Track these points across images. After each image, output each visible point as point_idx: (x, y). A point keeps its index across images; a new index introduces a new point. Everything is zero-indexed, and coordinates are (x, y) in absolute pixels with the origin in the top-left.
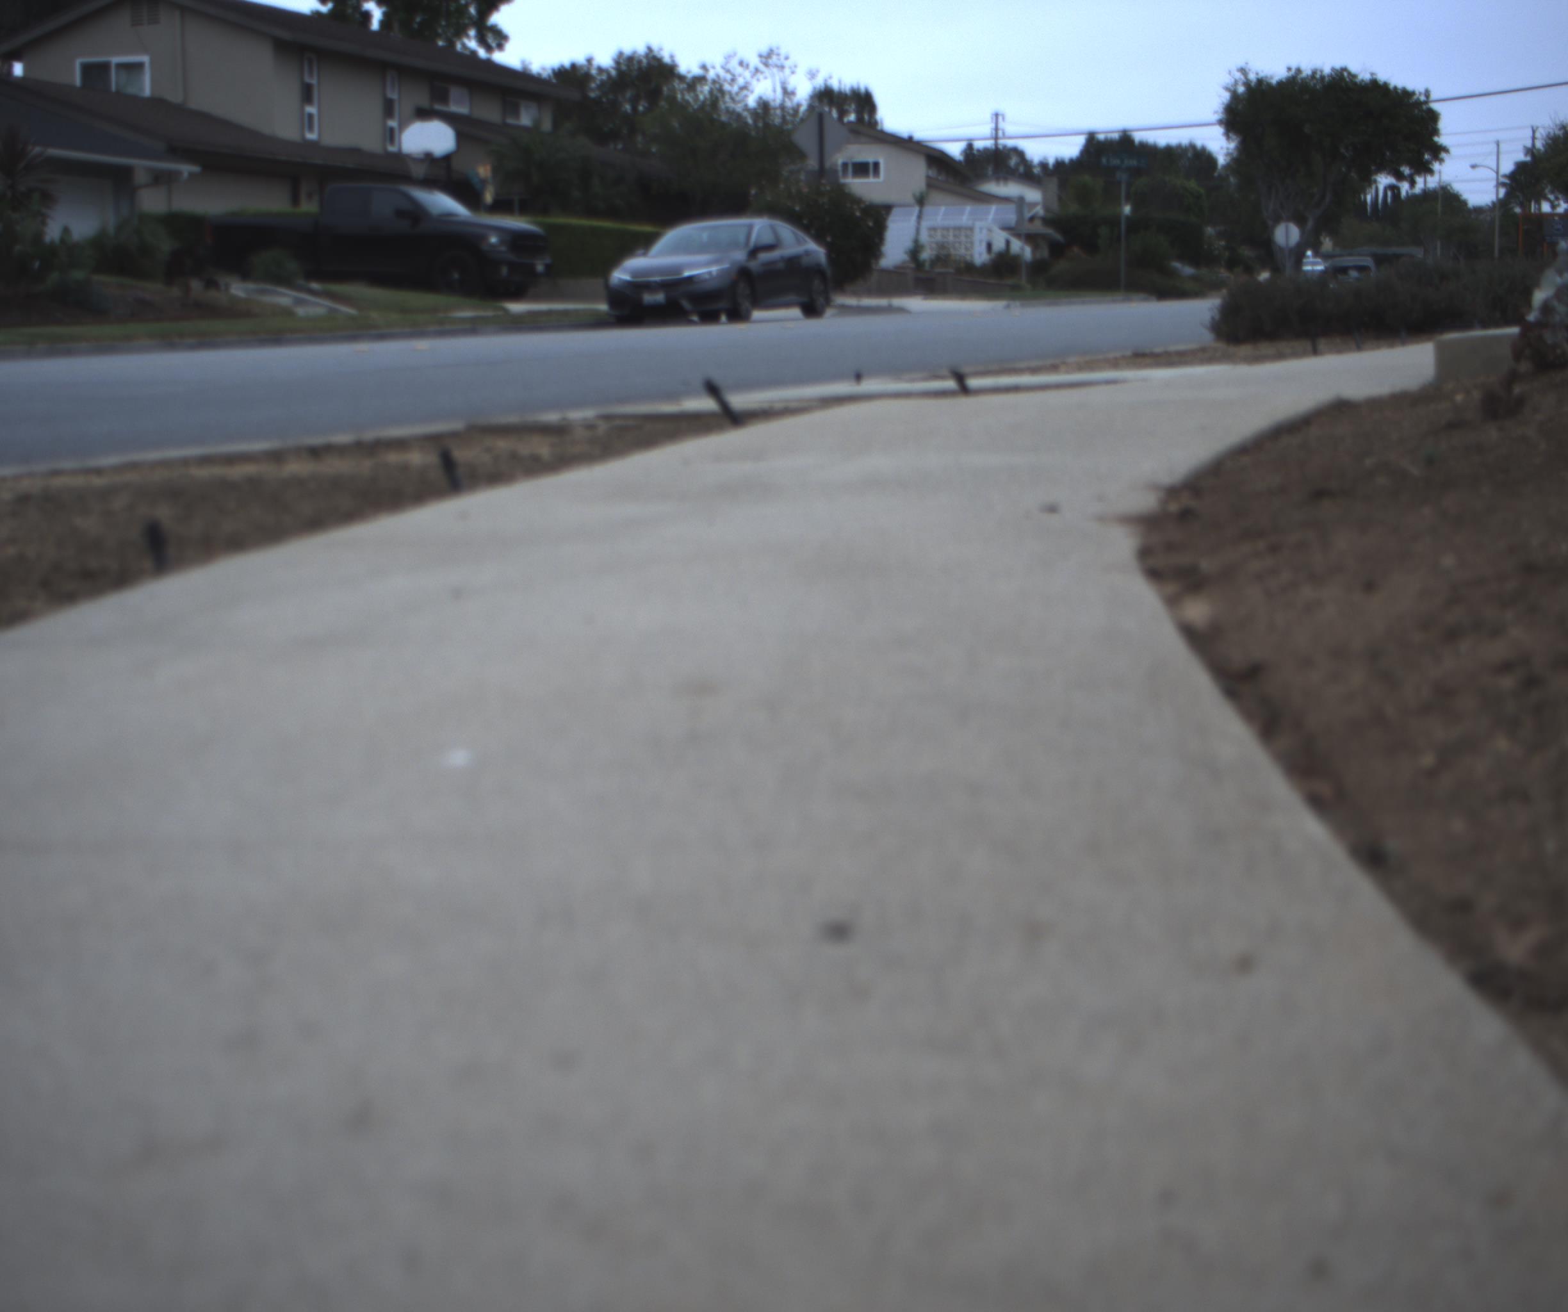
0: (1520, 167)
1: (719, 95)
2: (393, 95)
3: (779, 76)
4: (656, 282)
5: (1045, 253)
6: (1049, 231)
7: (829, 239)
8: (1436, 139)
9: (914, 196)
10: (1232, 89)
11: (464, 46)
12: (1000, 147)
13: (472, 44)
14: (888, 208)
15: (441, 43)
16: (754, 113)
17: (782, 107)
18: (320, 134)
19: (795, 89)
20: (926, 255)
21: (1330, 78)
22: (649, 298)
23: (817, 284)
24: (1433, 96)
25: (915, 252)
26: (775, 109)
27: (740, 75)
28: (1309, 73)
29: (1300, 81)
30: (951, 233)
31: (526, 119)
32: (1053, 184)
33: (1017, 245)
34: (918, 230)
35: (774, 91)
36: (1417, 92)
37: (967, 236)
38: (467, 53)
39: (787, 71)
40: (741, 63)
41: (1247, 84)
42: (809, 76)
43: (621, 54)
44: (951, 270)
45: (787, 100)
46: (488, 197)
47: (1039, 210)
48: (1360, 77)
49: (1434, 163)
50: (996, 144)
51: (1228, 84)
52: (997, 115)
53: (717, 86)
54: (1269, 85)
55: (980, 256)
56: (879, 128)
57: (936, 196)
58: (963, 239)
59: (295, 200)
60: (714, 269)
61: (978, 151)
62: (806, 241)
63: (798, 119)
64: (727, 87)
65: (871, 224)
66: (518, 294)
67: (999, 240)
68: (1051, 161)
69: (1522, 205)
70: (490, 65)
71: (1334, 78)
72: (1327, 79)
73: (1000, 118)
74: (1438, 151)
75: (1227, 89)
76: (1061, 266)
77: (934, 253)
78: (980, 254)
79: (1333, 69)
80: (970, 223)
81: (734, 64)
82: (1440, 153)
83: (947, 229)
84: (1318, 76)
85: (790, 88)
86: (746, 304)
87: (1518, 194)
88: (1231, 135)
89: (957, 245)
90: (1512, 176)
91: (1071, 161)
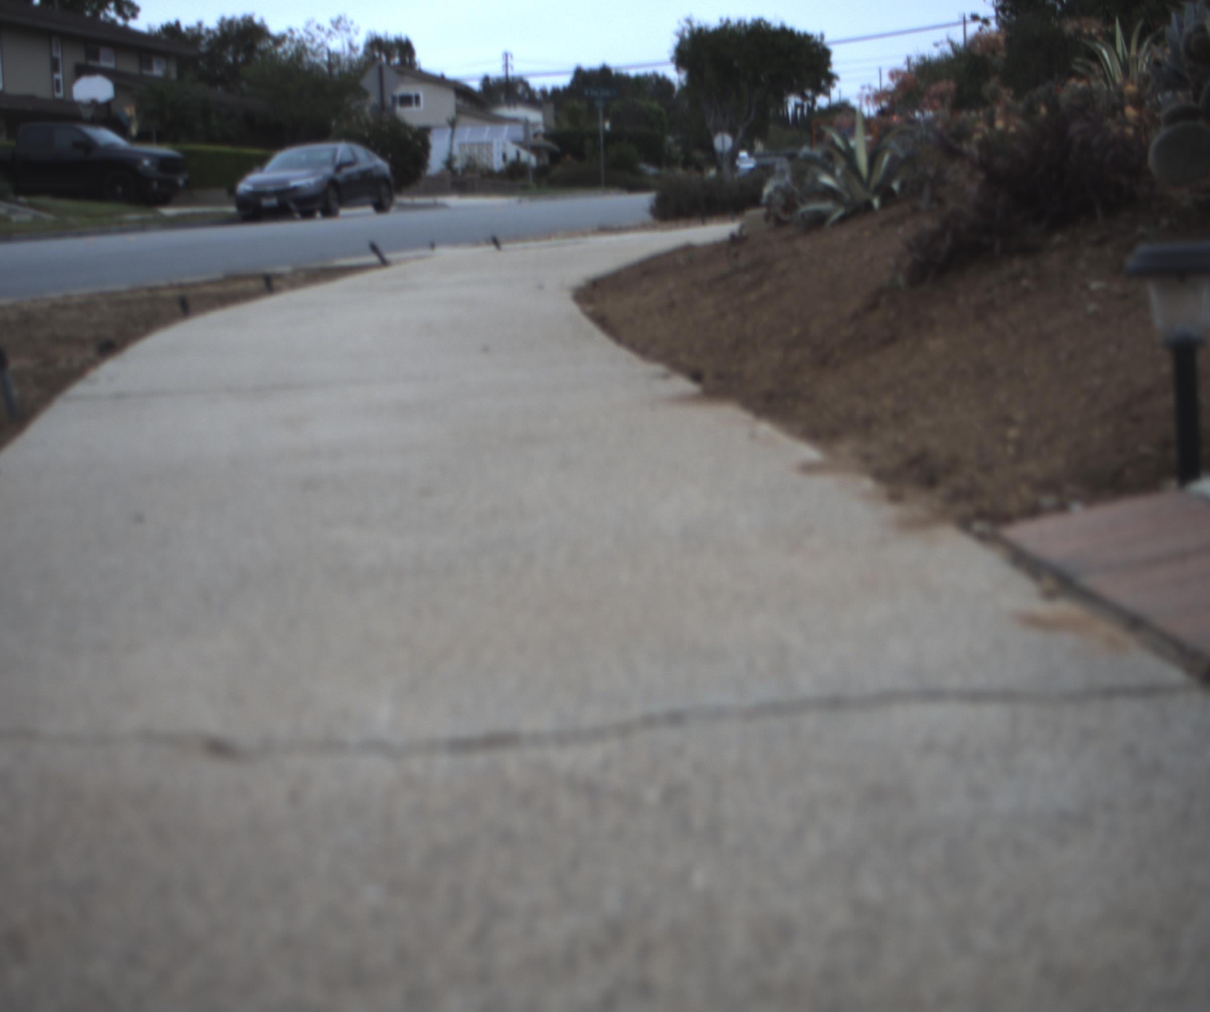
1: (303, 51)
2: (58, 54)
3: (346, 36)
4: (270, 191)
5: (546, 160)
6: (550, 144)
7: (390, 156)
8: (829, 69)
9: (447, 119)
10: (681, 34)
11: (106, 15)
12: (510, 77)
13: (112, 14)
14: (429, 130)
15: (88, 14)
16: (329, 65)
20: (458, 164)
21: (751, 27)
22: (267, 202)
23: (384, 188)
25: (449, 162)
27: (318, 36)
28: (736, 22)
29: (729, 29)
30: (476, 148)
31: (157, 71)
32: (550, 108)
33: (525, 155)
34: (451, 146)
35: (344, 47)
36: (814, 36)
37: (487, 149)
38: (108, 21)
39: (352, 33)
40: (318, 27)
41: (691, 31)
43: (223, 19)
44: (478, 175)
46: (134, 130)
47: (541, 128)
48: (773, 26)
49: (829, 86)
50: (507, 75)
51: (678, 31)
52: (506, 56)
53: (301, 44)
54: (707, 31)
55: (498, 164)
56: (417, 68)
57: (463, 120)
58: (485, 151)
60: (312, 181)
61: (494, 83)
62: (374, 159)
64: (308, 45)
65: (420, 145)
66: (165, 201)
67: (512, 151)
68: (549, 89)
70: (126, 30)
73: (509, 58)
75: (677, 34)
76: (558, 170)
77: (464, 163)
79: (753, 20)
80: (489, 140)
81: (313, 29)
82: (833, 80)
83: (472, 144)
84: (742, 25)
85: (352, 42)
86: (335, 204)
88: (682, 68)
89: (481, 157)
91: (565, 88)
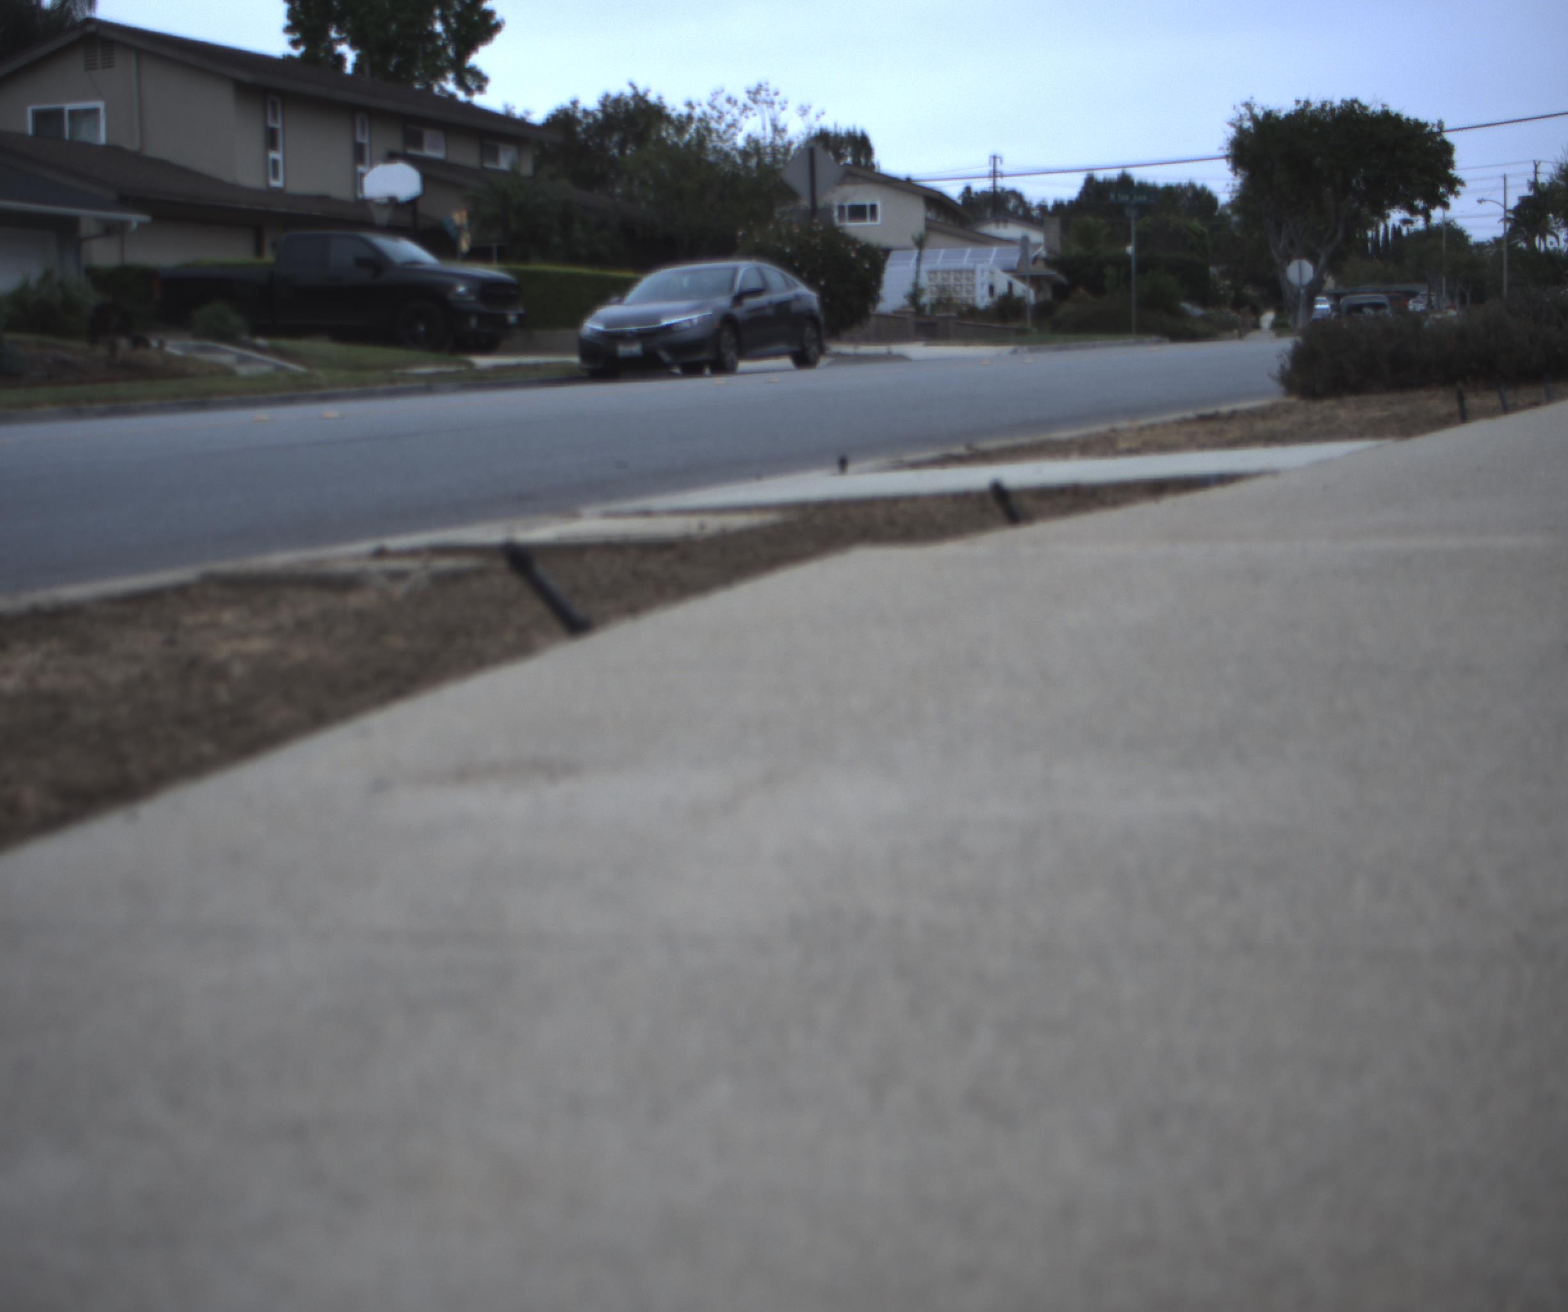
0: (1525, 202)
1: (705, 133)
2: (364, 139)
3: (768, 113)
4: (631, 332)
5: (1048, 295)
6: (1052, 272)
7: (822, 283)
8: (1451, 171)
9: (913, 238)
10: (1238, 124)
11: (442, 89)
12: (999, 190)
13: (450, 86)
14: (887, 252)
15: (417, 86)
16: (744, 154)
17: (773, 145)
18: (285, 182)
19: (786, 126)
20: (926, 299)
21: (1341, 111)
22: (623, 350)
23: (809, 331)
24: (1446, 126)
25: (915, 295)
26: (765, 147)
27: (728, 113)
28: (1319, 105)
29: (1309, 114)
30: (952, 276)
31: (504, 162)
32: (1055, 226)
33: (1020, 288)
34: (917, 273)
35: (764, 128)
36: (1430, 124)
37: (968, 279)
38: (444, 95)
39: (777, 107)
40: (729, 100)
41: (1254, 118)
42: (800, 112)
43: (607, 96)
44: (954, 314)
45: (777, 138)
46: (464, 246)
47: (1042, 251)
48: (1371, 109)
49: (1449, 196)
50: (994, 186)
51: (1233, 119)
52: (994, 158)
53: (704, 124)
54: (1277, 118)
55: (982, 299)
56: (876, 170)
57: (935, 239)
58: (964, 281)
59: (259, 251)
60: (695, 317)
61: (976, 194)
62: (796, 286)
63: (789, 158)
64: (713, 125)
65: (867, 266)
66: (488, 346)
67: (1002, 283)
68: (1050, 203)
69: (1526, 240)
70: (470, 108)
71: (1344, 111)
72: (1337, 112)
73: (998, 161)
74: (1453, 184)
75: (1232, 124)
76: (1066, 308)
77: (935, 296)
78: (982, 298)
79: (1343, 101)
80: (971, 266)
81: (721, 102)
82: (1455, 186)
83: (948, 272)
84: (1328, 108)
85: (780, 125)
86: (731, 355)
87: (1523, 229)
88: (1239, 170)
89: (958, 288)
90: (1517, 210)
91: (1071, 202)
